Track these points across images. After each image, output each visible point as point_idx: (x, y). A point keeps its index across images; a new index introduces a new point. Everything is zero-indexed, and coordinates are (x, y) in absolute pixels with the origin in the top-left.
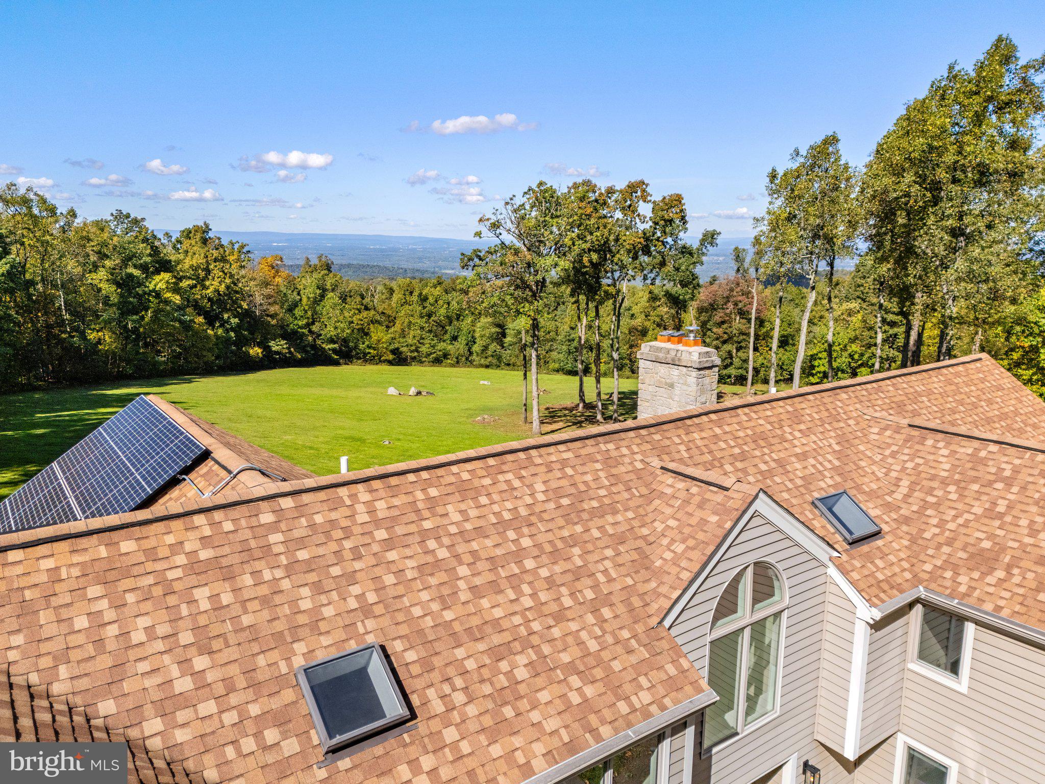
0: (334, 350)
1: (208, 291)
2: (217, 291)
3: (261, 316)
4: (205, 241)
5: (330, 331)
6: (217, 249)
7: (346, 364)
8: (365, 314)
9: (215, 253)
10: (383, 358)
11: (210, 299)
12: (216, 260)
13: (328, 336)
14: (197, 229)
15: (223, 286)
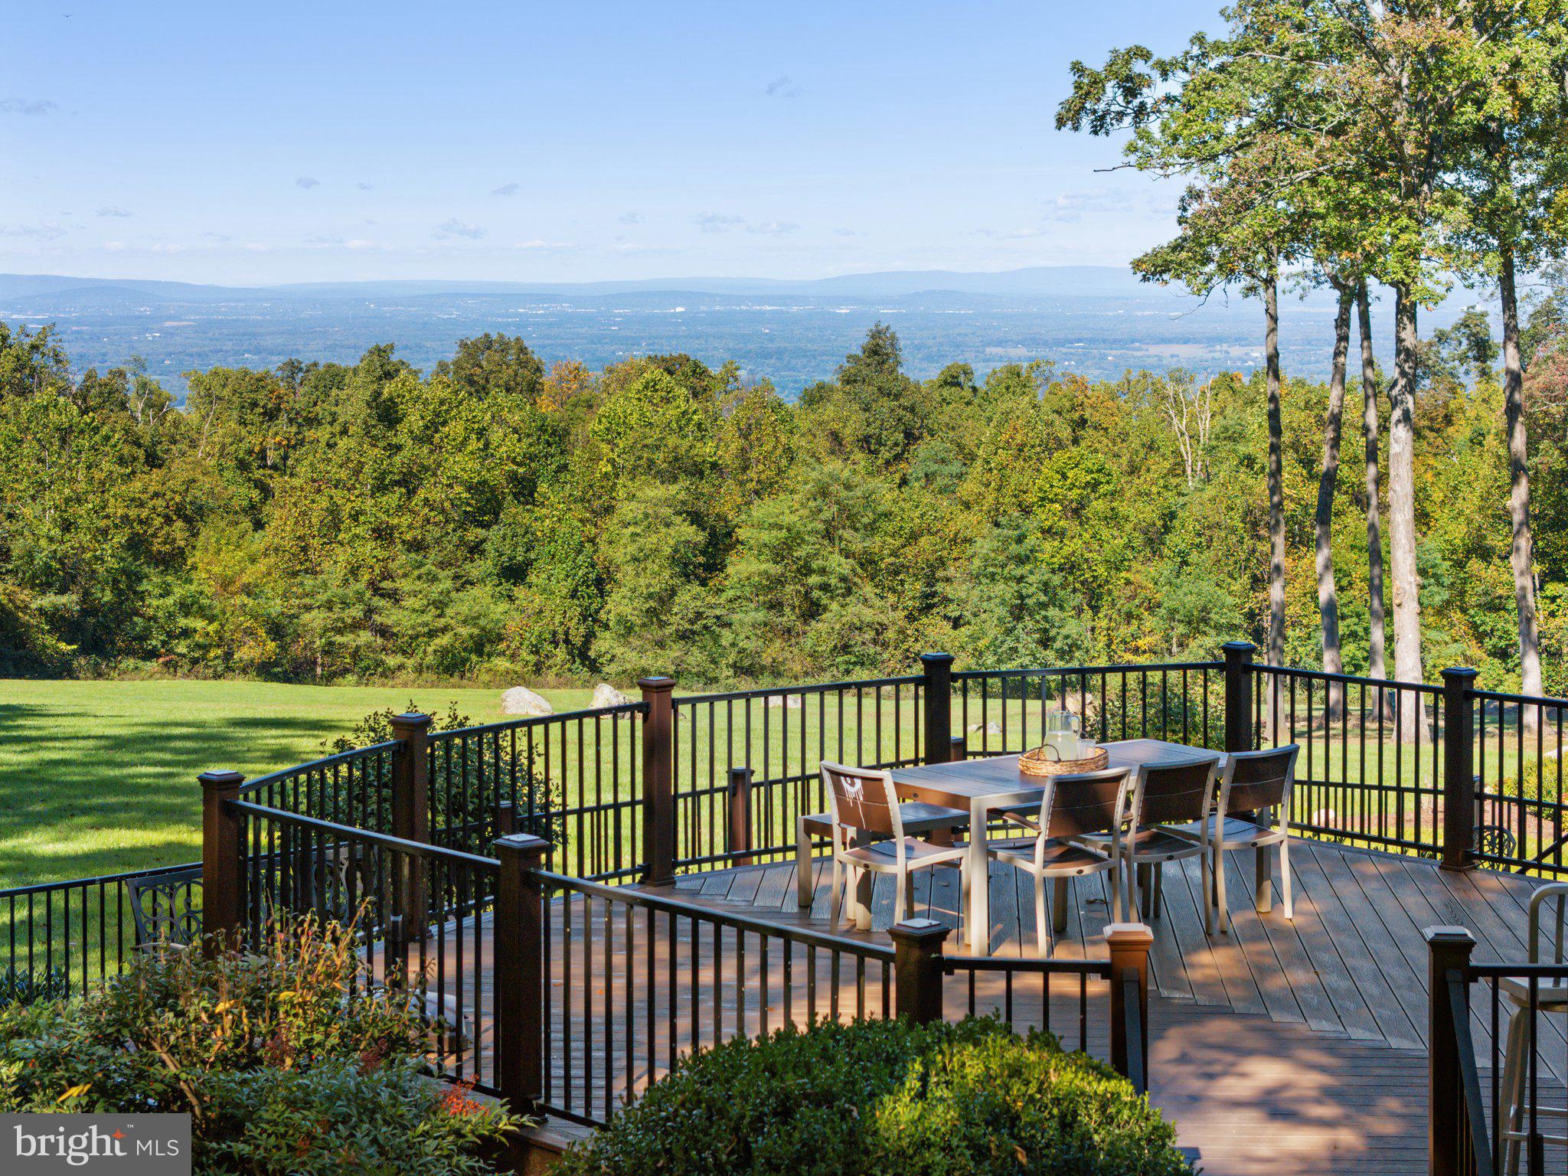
10: (240, 653)
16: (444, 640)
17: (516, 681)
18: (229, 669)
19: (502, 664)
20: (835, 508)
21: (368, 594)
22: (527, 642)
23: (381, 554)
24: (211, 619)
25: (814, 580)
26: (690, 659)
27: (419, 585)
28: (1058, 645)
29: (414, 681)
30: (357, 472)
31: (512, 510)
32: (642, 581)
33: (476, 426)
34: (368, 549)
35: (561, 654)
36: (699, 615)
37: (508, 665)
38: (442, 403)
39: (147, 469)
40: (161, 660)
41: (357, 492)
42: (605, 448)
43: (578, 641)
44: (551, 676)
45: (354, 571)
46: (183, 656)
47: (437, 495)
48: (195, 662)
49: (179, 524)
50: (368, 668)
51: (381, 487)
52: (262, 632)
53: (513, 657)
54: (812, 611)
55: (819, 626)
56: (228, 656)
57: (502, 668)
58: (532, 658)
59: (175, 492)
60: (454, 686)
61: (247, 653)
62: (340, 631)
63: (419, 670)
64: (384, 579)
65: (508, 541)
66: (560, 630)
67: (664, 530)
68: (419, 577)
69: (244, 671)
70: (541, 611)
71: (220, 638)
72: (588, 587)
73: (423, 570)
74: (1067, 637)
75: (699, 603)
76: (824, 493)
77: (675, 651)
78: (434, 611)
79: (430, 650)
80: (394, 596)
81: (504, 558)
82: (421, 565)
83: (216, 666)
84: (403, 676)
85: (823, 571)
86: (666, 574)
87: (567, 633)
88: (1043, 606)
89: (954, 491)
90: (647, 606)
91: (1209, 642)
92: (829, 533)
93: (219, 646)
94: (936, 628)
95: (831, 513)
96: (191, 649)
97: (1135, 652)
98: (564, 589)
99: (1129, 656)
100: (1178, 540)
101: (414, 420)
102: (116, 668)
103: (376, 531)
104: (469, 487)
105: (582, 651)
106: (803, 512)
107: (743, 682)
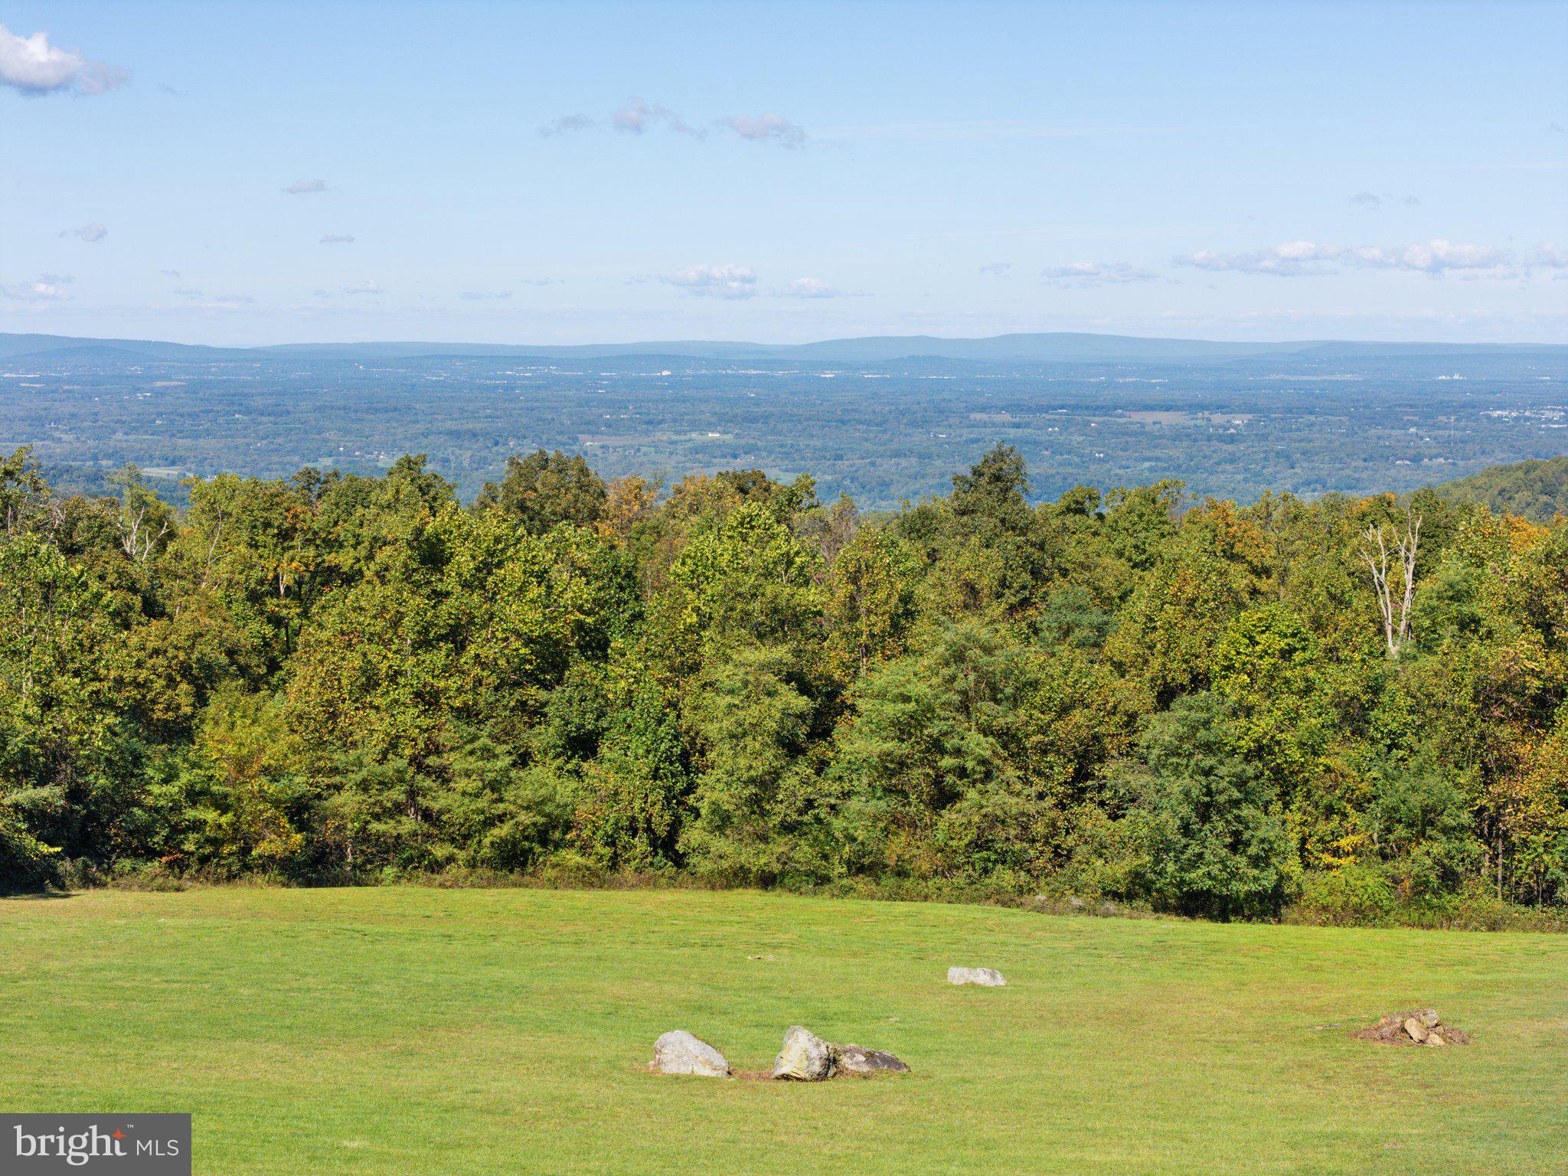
16: (503, 832)
17: (589, 879)
18: (246, 867)
19: (572, 858)
20: (972, 677)
21: (411, 770)
22: (601, 832)
23: (425, 722)
24: (224, 809)
25: (947, 762)
26: (798, 855)
27: (473, 763)
28: (1253, 850)
29: (466, 878)
30: (396, 623)
31: (580, 668)
32: (742, 762)
33: (536, 568)
34: (410, 717)
35: (641, 844)
36: (810, 804)
37: (578, 859)
38: (497, 540)
39: (144, 619)
40: (164, 859)
41: (394, 647)
42: (691, 595)
43: (662, 831)
44: (628, 871)
45: (393, 745)
46: (192, 853)
47: (489, 652)
48: (204, 860)
49: (184, 686)
50: (410, 860)
51: (424, 643)
52: (284, 821)
53: (585, 849)
54: (943, 798)
55: (949, 816)
56: (246, 851)
57: (572, 863)
58: (607, 851)
59: (177, 648)
60: (515, 885)
61: (268, 846)
62: (377, 817)
63: (472, 864)
64: (429, 754)
65: (575, 706)
66: (641, 817)
67: (767, 700)
68: (472, 753)
69: (264, 869)
70: (616, 794)
71: (236, 830)
72: (671, 763)
73: (477, 744)
74: (1262, 841)
75: (810, 789)
76: (959, 657)
77: (780, 845)
78: (488, 795)
79: (487, 841)
80: (443, 776)
81: (571, 727)
82: (474, 738)
83: (230, 866)
84: (452, 870)
85: (958, 752)
86: (769, 754)
87: (648, 821)
88: (1236, 803)
89: (1096, 645)
90: (746, 792)
91: (1437, 849)
92: (965, 707)
93: (233, 840)
94: (1091, 818)
95: (967, 681)
96: (200, 845)
97: (1336, 853)
98: (644, 767)
99: (1327, 858)
100: (1386, 718)
101: (463, 561)
102: (109, 871)
103: (418, 695)
104: (529, 641)
105: (666, 845)
106: (935, 681)
107: (861, 883)
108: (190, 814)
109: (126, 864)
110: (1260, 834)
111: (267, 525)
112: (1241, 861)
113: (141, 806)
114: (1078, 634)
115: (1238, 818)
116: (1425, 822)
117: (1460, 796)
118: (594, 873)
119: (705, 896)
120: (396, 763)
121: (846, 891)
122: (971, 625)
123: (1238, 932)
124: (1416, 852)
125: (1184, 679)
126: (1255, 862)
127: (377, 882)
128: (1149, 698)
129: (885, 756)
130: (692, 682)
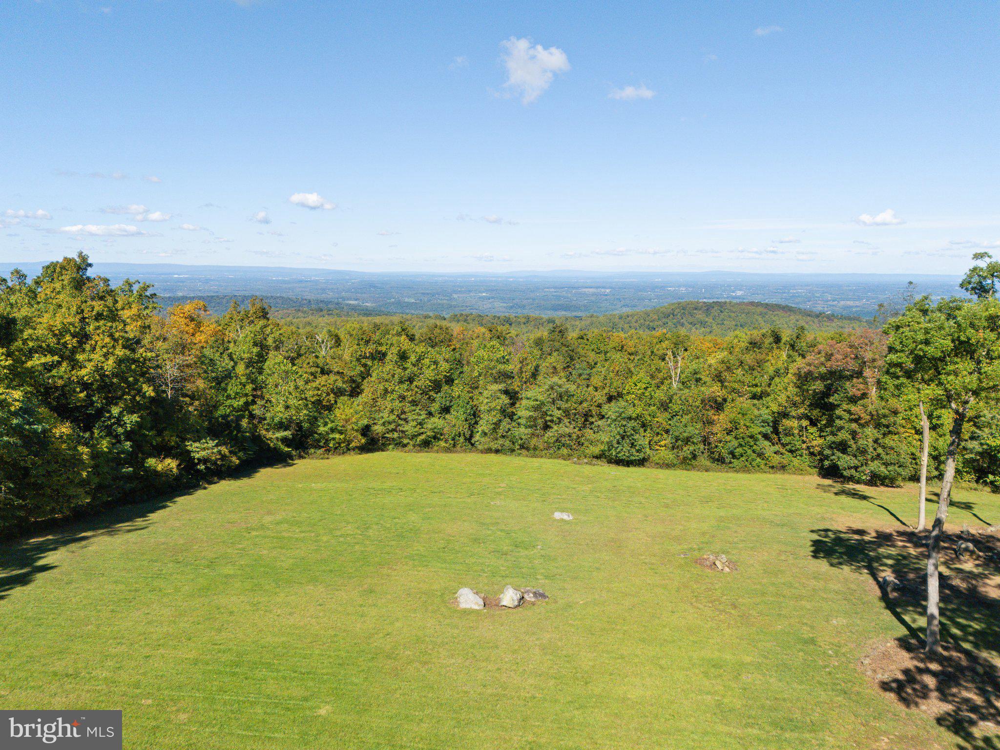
0: (284, 440)
1: (83, 372)
2: (98, 369)
3: (175, 400)
4: (79, 284)
5: (278, 412)
6: (102, 298)
7: (301, 457)
8: (322, 380)
9: (98, 306)
10: (353, 445)
11: (85, 386)
12: (99, 317)
13: (277, 420)
14: (67, 264)
15: (111, 361)
16: (423, 437)
17: (447, 450)
18: (349, 450)
19: (442, 444)
20: (555, 394)
21: (397, 419)
22: (450, 436)
23: (401, 405)
24: (342, 434)
25: (548, 418)
26: (505, 444)
27: (414, 417)
28: (637, 448)
29: (413, 450)
30: (393, 376)
31: (445, 388)
32: (491, 418)
33: (433, 360)
34: (397, 403)
35: (462, 439)
38: (422, 352)
39: (321, 375)
40: (324, 449)
41: (392, 383)
42: (476, 367)
43: (468, 436)
44: (458, 448)
45: (392, 411)
46: (332, 447)
47: (419, 384)
48: (336, 448)
49: (332, 395)
50: (397, 444)
51: (401, 382)
52: (359, 436)
53: (446, 441)
54: (546, 427)
55: (549, 433)
56: (348, 445)
58: (452, 442)
59: (330, 384)
60: (426, 452)
62: (387, 433)
63: (414, 446)
64: (402, 414)
65: (444, 399)
66: (462, 432)
67: (498, 400)
68: (414, 414)
69: (354, 450)
70: (455, 425)
71: (345, 439)
74: (639, 445)
76: (552, 388)
77: (501, 441)
78: (419, 426)
79: (418, 439)
80: (405, 420)
81: (443, 405)
82: (415, 410)
83: (344, 450)
84: (409, 447)
85: (551, 415)
86: (498, 416)
87: (464, 434)
88: (632, 435)
89: (588, 379)
90: (492, 427)
91: (691, 448)
92: (553, 402)
93: (344, 442)
94: (588, 433)
95: (554, 396)
96: (334, 445)
97: (660, 446)
98: (463, 417)
99: (658, 447)
100: (674, 407)
101: (413, 358)
102: (307, 453)
103: (400, 396)
104: (430, 381)
105: (469, 439)
106: (545, 395)
107: (524, 452)
108: (331, 436)
109: (312, 450)
110: (639, 443)
111: (362, 339)
112: (633, 450)
113: (317, 433)
114: (584, 377)
115: (633, 439)
116: (687, 441)
117: (697, 432)
118: (449, 449)
119: (480, 455)
120: (393, 417)
121: (519, 454)
122: (555, 379)
123: (632, 469)
124: (685, 449)
125: (615, 394)
126: (638, 451)
127: (388, 450)
128: (605, 398)
129: (531, 417)
130: (476, 392)
